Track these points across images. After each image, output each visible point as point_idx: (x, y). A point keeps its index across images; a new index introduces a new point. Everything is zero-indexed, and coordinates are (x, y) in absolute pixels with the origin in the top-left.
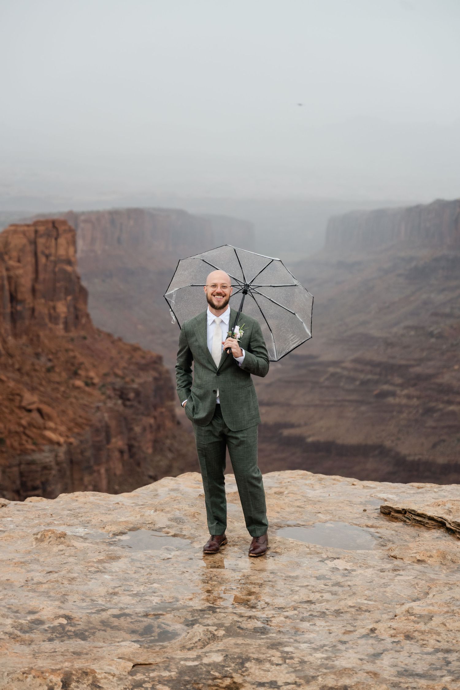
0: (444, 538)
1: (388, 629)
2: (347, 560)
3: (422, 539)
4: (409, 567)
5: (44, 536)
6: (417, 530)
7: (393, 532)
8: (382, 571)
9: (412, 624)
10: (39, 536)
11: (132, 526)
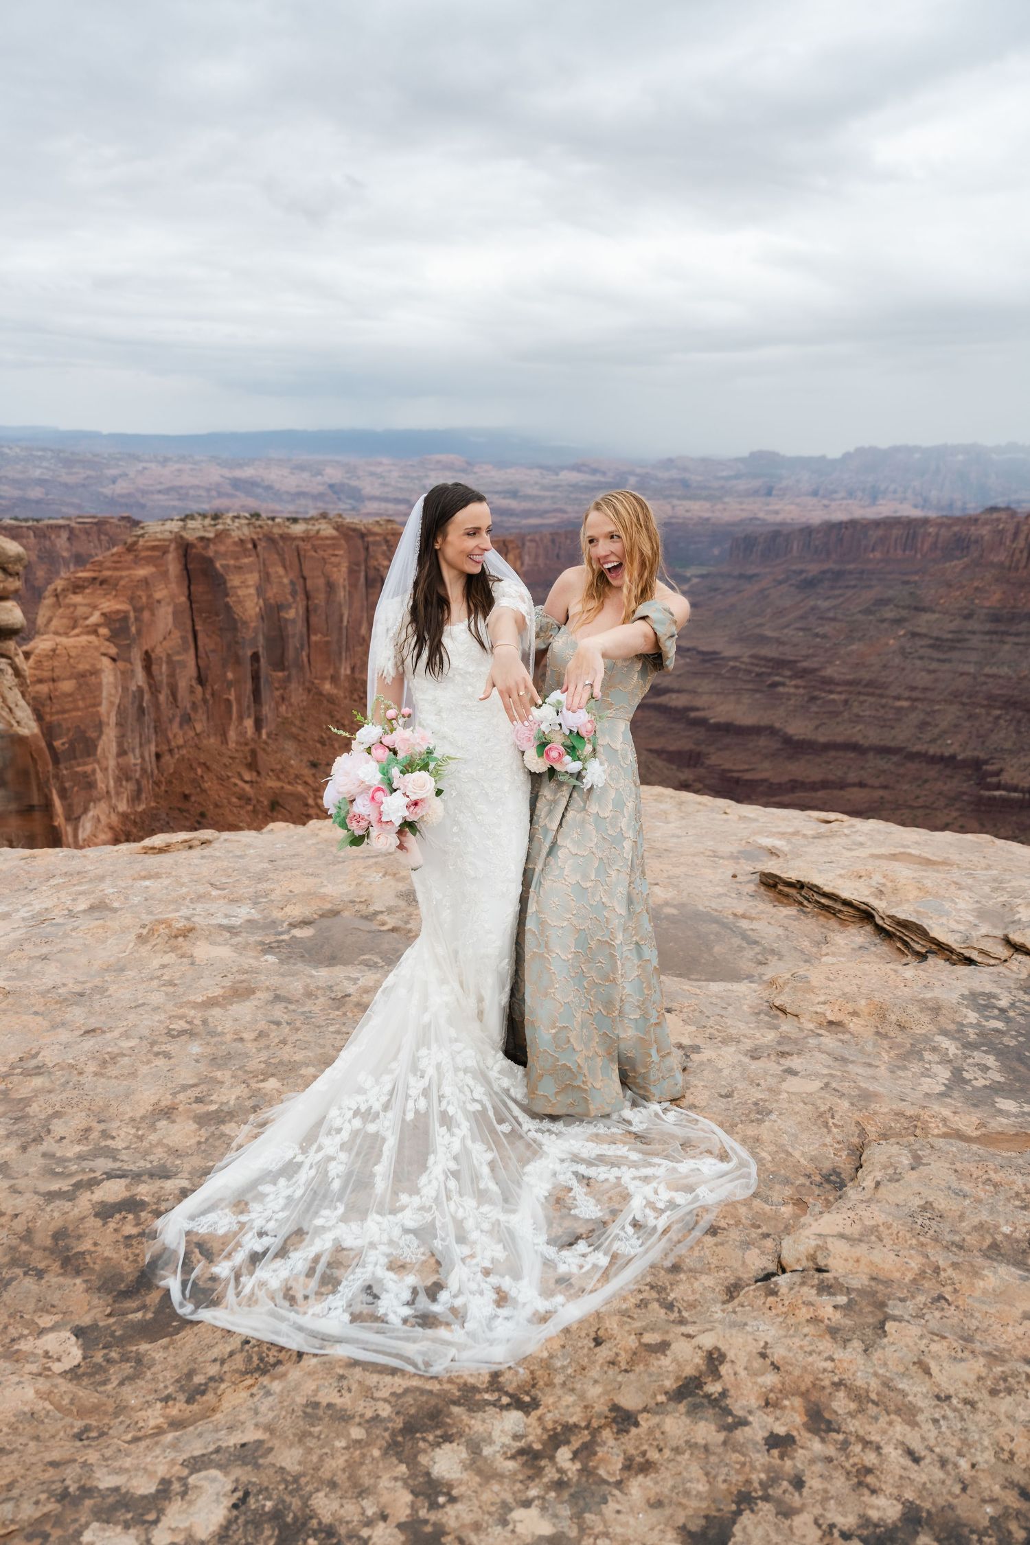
0: (873, 949)
1: (757, 1363)
2: (685, 1017)
3: (833, 948)
4: (812, 1042)
5: (152, 931)
6: (823, 926)
7: (780, 931)
8: (754, 1054)
9: (826, 1345)
10: (145, 932)
11: (328, 906)
